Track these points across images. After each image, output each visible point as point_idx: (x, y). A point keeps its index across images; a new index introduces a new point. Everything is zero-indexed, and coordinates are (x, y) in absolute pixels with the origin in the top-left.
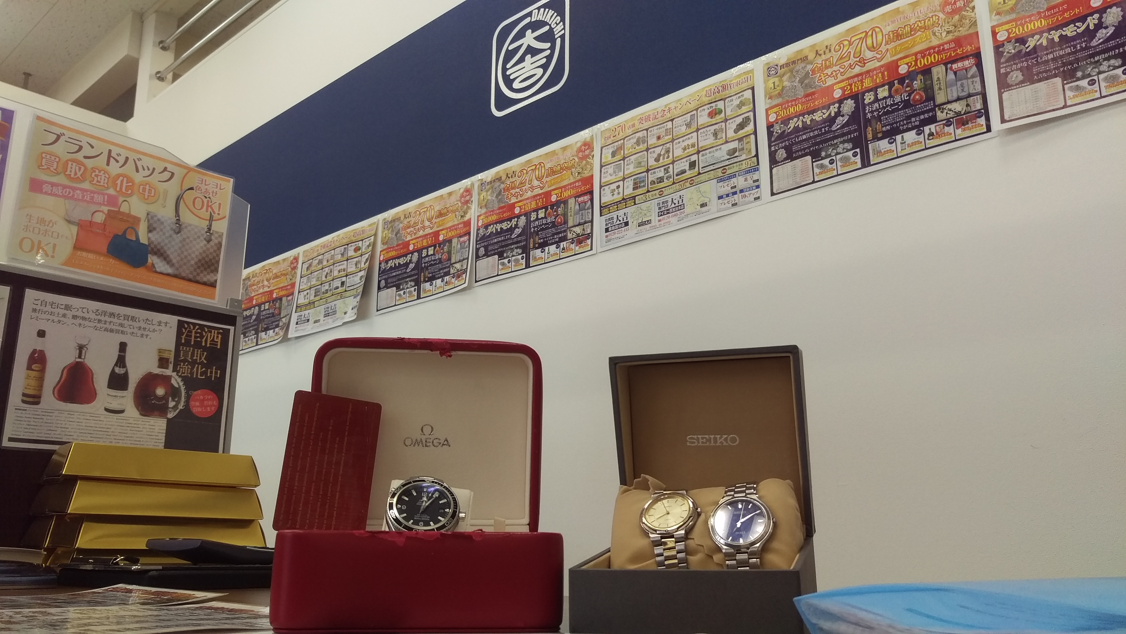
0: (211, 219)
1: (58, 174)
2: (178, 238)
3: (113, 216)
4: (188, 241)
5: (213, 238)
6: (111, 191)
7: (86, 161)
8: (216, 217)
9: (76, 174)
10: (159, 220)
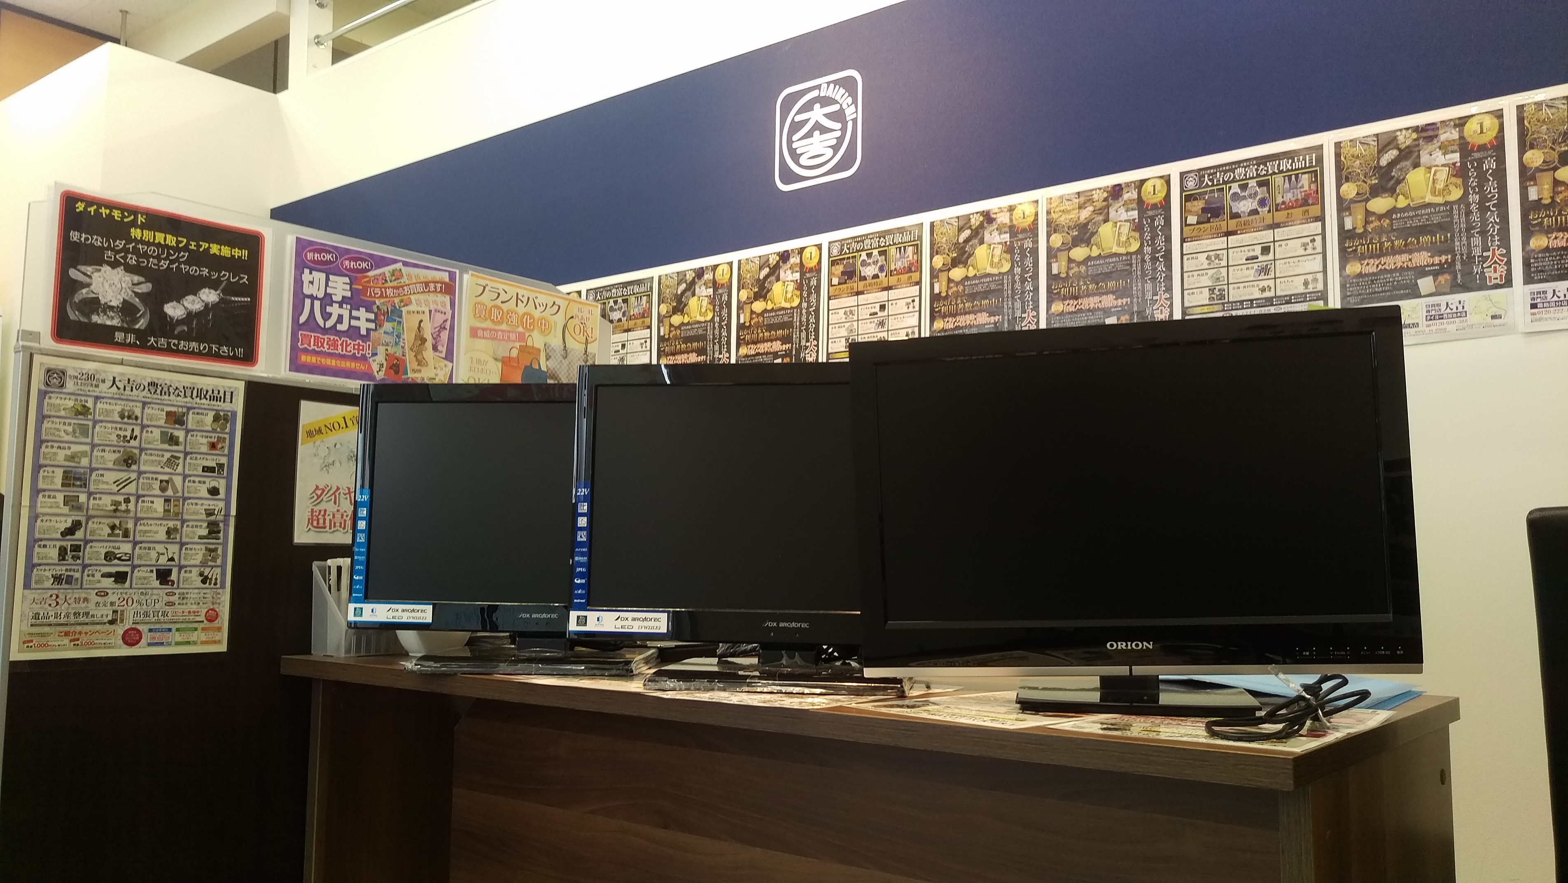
0: (587, 343)
1: (486, 320)
2: (565, 362)
3: (523, 349)
4: (572, 364)
5: (589, 358)
6: (520, 329)
7: (503, 306)
8: (590, 340)
9: (497, 317)
10: (552, 348)
